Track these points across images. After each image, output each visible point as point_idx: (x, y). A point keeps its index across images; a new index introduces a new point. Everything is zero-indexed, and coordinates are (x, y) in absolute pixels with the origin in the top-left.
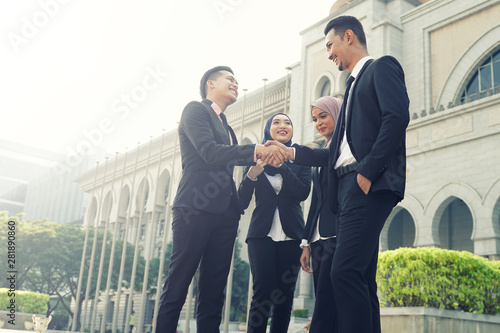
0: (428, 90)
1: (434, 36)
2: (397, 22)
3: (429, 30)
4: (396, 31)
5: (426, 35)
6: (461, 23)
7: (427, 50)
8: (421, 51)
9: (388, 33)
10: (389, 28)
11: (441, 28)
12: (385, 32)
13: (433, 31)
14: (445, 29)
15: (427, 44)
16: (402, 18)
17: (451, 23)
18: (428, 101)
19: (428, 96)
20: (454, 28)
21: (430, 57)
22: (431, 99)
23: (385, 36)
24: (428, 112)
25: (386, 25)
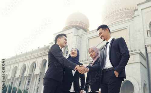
0: (86, 54)
1: (90, 40)
2: (80, 35)
3: (89, 38)
4: (80, 37)
5: (88, 39)
6: (97, 38)
7: (87, 44)
8: (86, 44)
9: (78, 38)
10: (78, 36)
11: (92, 38)
12: (77, 37)
13: (89, 39)
14: (92, 39)
15: (87, 42)
16: (82, 34)
17: (94, 38)
18: (86, 57)
19: (86, 56)
20: (95, 39)
21: (88, 45)
22: (87, 57)
23: (77, 39)
24: (86, 60)
25: (77, 35)
